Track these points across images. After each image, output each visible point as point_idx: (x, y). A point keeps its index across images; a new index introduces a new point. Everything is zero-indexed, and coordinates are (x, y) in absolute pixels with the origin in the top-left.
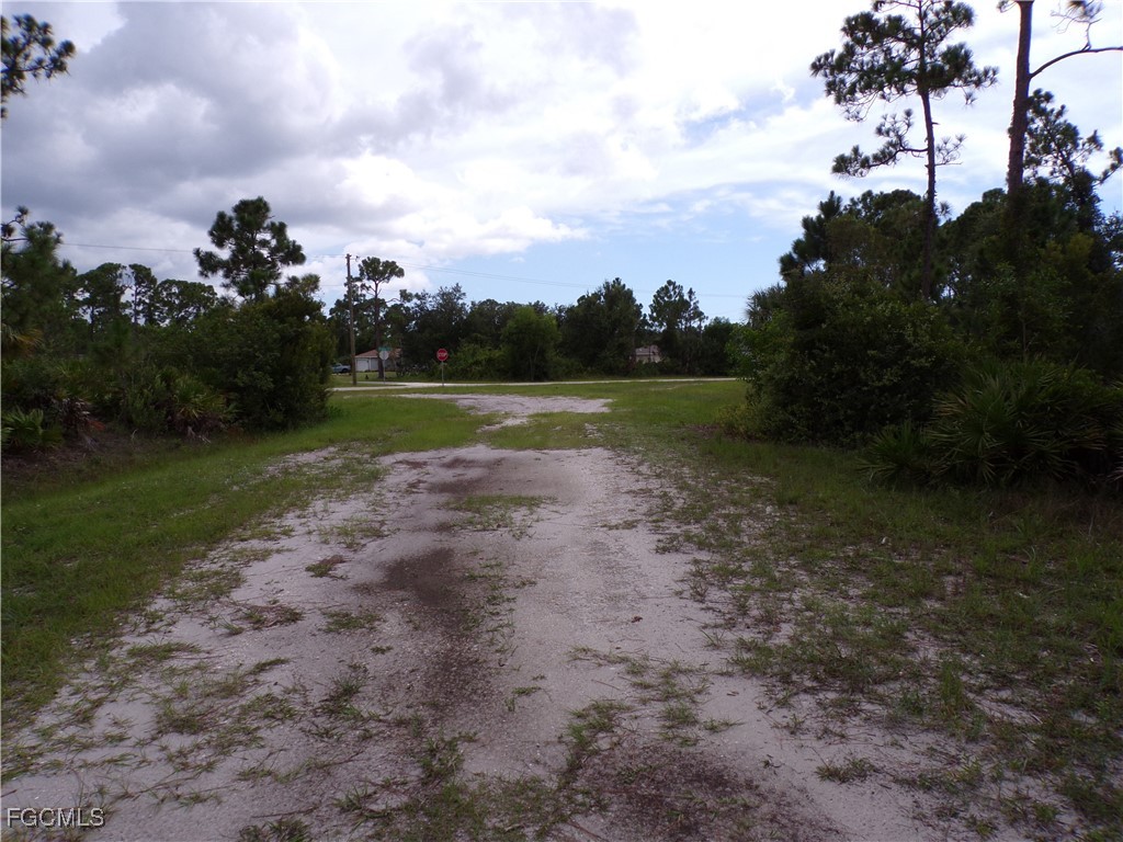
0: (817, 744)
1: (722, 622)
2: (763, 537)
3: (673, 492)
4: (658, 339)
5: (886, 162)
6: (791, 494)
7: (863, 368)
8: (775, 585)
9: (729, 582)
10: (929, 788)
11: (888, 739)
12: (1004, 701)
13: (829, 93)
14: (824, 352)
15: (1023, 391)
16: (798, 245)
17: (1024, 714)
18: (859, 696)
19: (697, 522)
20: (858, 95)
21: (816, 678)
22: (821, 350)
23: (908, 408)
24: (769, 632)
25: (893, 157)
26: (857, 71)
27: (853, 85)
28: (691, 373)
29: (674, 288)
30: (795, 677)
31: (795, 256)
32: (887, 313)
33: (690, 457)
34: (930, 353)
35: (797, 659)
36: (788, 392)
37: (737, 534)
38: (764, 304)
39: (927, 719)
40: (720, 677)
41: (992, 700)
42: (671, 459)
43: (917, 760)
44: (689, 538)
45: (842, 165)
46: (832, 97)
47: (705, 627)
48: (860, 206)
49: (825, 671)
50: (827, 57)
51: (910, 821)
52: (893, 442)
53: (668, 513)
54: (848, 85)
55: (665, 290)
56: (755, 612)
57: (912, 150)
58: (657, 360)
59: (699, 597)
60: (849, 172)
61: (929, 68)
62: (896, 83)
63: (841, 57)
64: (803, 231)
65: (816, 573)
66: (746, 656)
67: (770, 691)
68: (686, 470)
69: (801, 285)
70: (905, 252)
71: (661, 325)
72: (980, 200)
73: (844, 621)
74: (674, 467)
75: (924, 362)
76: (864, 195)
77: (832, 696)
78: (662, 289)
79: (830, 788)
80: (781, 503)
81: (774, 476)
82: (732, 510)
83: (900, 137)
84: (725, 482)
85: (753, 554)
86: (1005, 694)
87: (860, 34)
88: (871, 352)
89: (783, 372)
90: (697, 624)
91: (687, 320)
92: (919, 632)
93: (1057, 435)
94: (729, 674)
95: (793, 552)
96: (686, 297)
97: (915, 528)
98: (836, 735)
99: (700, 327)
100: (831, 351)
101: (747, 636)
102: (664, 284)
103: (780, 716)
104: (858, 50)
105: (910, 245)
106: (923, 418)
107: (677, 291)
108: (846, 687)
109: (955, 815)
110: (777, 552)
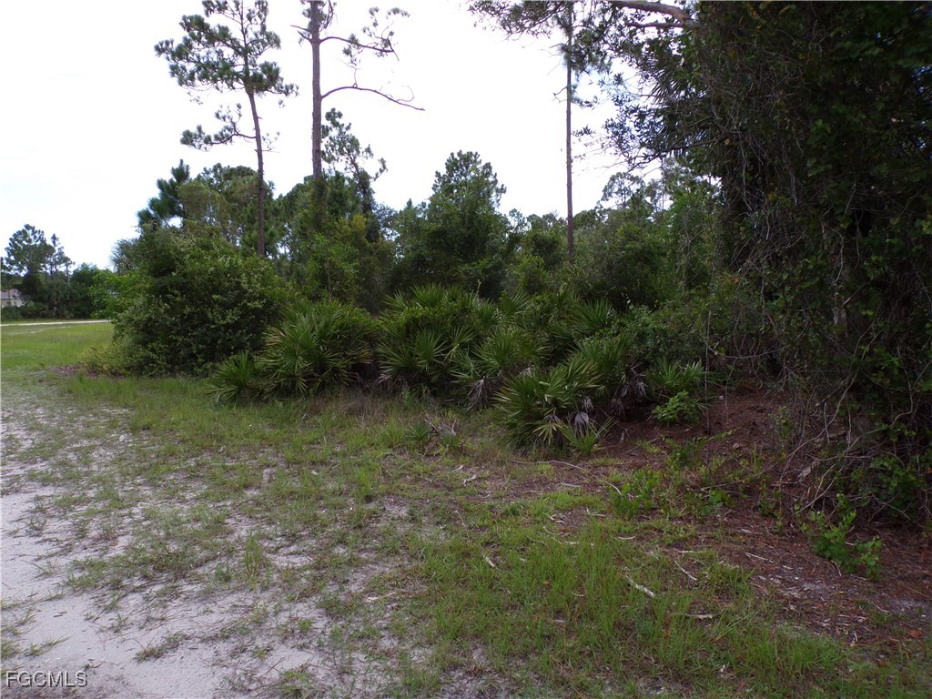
0: (137, 635)
1: (59, 549)
2: (113, 463)
3: (20, 434)
4: (19, 282)
5: (225, 142)
6: (146, 421)
7: (210, 309)
8: (118, 503)
9: (70, 511)
10: (227, 637)
11: (201, 609)
12: (291, 554)
13: (173, 75)
14: (176, 296)
15: (322, 325)
16: (153, 203)
17: (304, 559)
18: (182, 582)
19: (44, 459)
20: (197, 82)
21: (145, 577)
22: (173, 294)
23: (248, 341)
24: (107, 548)
25: (230, 138)
26: (195, 62)
27: (192, 73)
28: (59, 316)
29: (34, 233)
30: (125, 582)
31: (152, 212)
32: (227, 265)
33: (47, 398)
34: (262, 297)
35: (129, 565)
36: (148, 331)
37: (86, 464)
38: (127, 252)
39: (233, 584)
40: (48, 603)
41: (285, 555)
42: (24, 402)
43: (222, 619)
44: (32, 477)
45: (188, 139)
46: (176, 79)
47: (39, 558)
48: (212, 176)
49: (154, 568)
50: (167, 43)
51: (210, 668)
52: (234, 369)
53: (12, 456)
54: (188, 72)
55: (23, 233)
56: (94, 533)
57: (244, 136)
58: (19, 304)
59: (36, 532)
60: (194, 146)
61: (251, 74)
62: (226, 79)
63: (180, 47)
64: (159, 191)
65: (159, 486)
66: (77, 575)
67: (99, 602)
68: (39, 411)
69: (153, 238)
70: (248, 217)
71: (21, 269)
72: (302, 182)
73: (177, 522)
74: (26, 409)
75: (258, 304)
76: (215, 167)
77: (157, 588)
78: (20, 233)
79: (147, 666)
80: (134, 430)
81: (133, 408)
82: (85, 443)
83: (234, 124)
84: (82, 418)
85: (100, 480)
86: (292, 549)
87: (196, 32)
88: (215, 297)
89: (142, 314)
90: (29, 559)
91: (51, 264)
92: (238, 517)
93: (345, 355)
94: (58, 597)
95: (139, 473)
96: (49, 242)
97: (246, 435)
98: (157, 620)
99: (67, 271)
100: (182, 295)
101: (81, 557)
102: (21, 228)
103: (107, 620)
104: (195, 44)
105: (251, 211)
106: (258, 347)
107: (37, 235)
108: (170, 577)
109: (244, 651)
110: (124, 474)
